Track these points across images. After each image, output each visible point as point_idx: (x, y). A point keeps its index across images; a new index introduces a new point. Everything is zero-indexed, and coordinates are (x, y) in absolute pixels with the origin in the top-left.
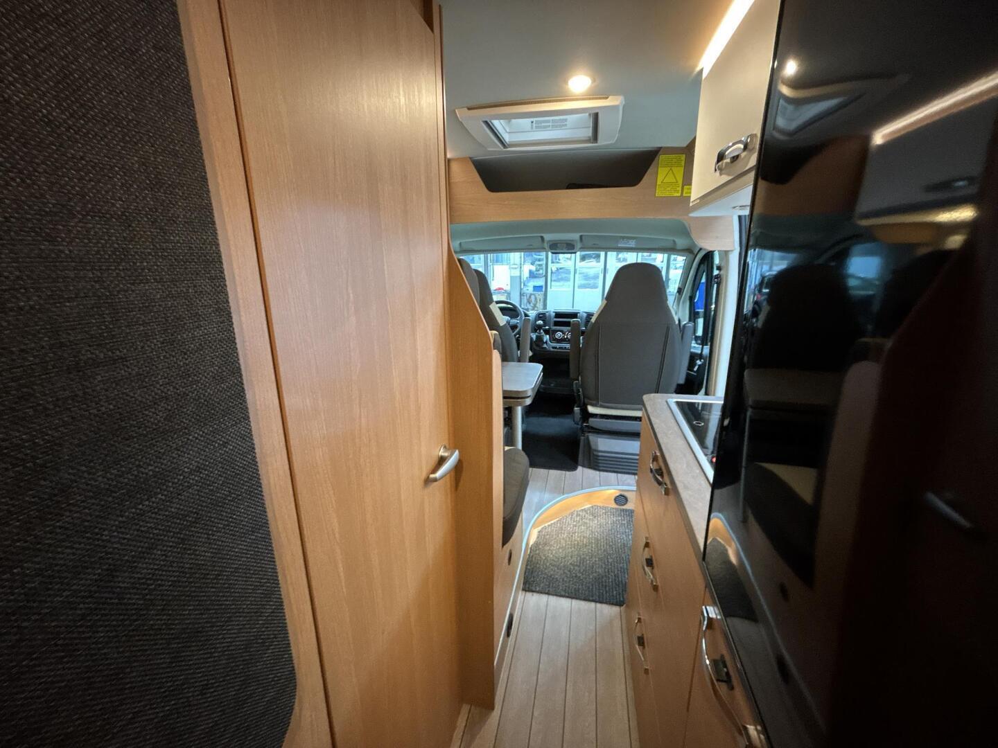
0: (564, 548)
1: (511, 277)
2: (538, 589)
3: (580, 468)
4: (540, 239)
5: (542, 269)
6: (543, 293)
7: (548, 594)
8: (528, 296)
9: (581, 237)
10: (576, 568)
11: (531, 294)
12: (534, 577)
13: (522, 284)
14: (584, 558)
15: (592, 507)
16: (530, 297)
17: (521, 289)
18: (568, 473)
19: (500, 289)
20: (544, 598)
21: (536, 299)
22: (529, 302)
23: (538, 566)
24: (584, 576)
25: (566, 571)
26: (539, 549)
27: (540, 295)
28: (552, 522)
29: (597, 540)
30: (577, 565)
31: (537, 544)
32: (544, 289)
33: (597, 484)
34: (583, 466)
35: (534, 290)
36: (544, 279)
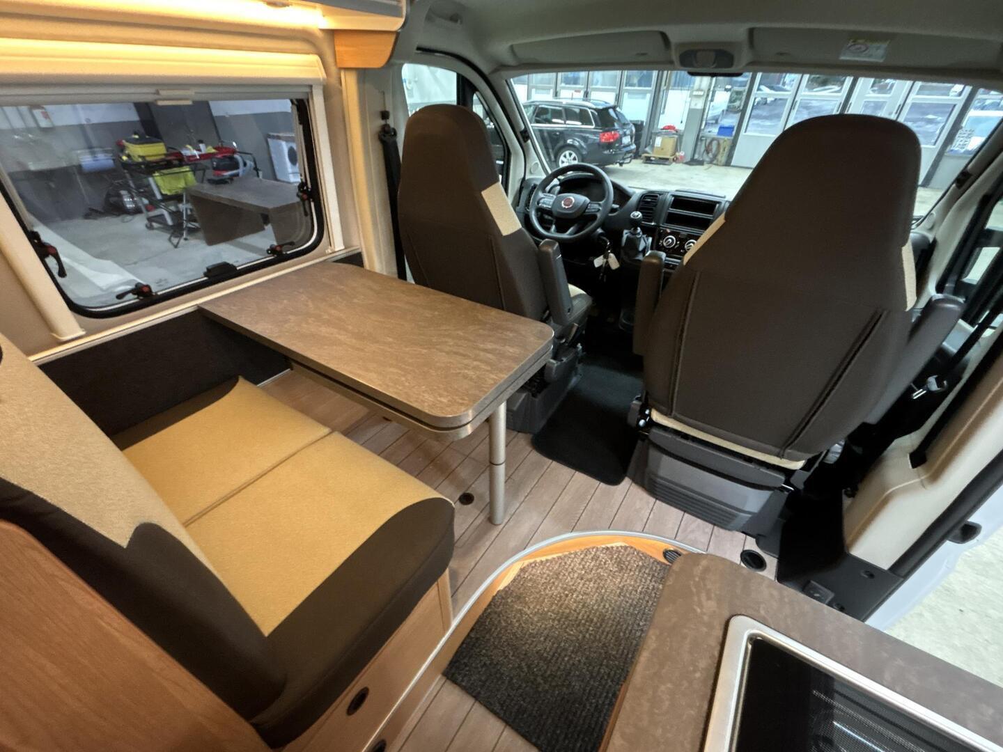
0: (543, 617)
1: (689, 109)
2: (464, 684)
3: (626, 483)
4: (659, 38)
5: (740, 99)
6: (732, 138)
7: (476, 697)
8: (708, 141)
9: (751, 32)
10: (541, 664)
11: (713, 140)
12: (470, 657)
13: (704, 123)
14: (565, 649)
15: (626, 548)
16: (711, 143)
17: (700, 130)
18: (603, 485)
19: (670, 127)
20: (468, 702)
21: (719, 145)
22: (707, 151)
23: (488, 636)
24: (547, 687)
25: (523, 664)
26: (506, 603)
27: (726, 140)
28: (549, 557)
29: (602, 619)
30: (546, 659)
31: (507, 591)
32: (734, 133)
33: (639, 526)
34: (634, 480)
35: (719, 133)
36: (738, 115)
